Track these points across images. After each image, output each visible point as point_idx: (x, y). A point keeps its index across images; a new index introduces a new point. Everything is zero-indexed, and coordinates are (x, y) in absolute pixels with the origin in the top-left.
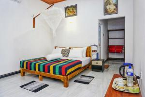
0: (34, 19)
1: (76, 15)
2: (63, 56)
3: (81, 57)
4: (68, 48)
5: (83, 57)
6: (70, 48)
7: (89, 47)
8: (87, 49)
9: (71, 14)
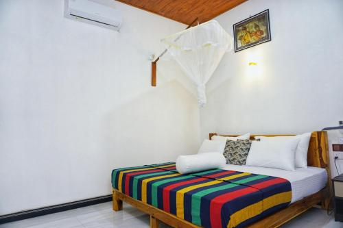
0: (154, 64)
1: (268, 38)
2: (229, 162)
3: (290, 166)
4: (245, 137)
5: (296, 167)
6: (252, 138)
7: (319, 133)
8: (312, 140)
9: (252, 40)
